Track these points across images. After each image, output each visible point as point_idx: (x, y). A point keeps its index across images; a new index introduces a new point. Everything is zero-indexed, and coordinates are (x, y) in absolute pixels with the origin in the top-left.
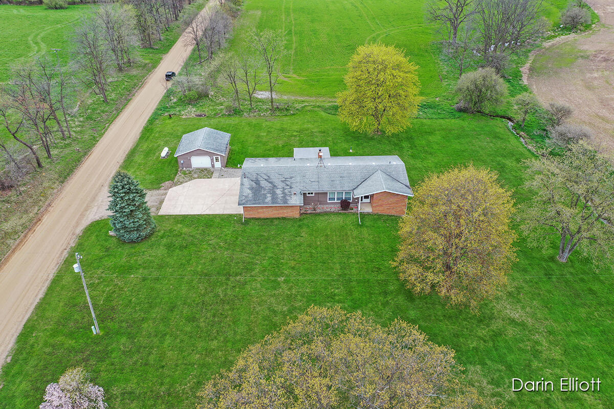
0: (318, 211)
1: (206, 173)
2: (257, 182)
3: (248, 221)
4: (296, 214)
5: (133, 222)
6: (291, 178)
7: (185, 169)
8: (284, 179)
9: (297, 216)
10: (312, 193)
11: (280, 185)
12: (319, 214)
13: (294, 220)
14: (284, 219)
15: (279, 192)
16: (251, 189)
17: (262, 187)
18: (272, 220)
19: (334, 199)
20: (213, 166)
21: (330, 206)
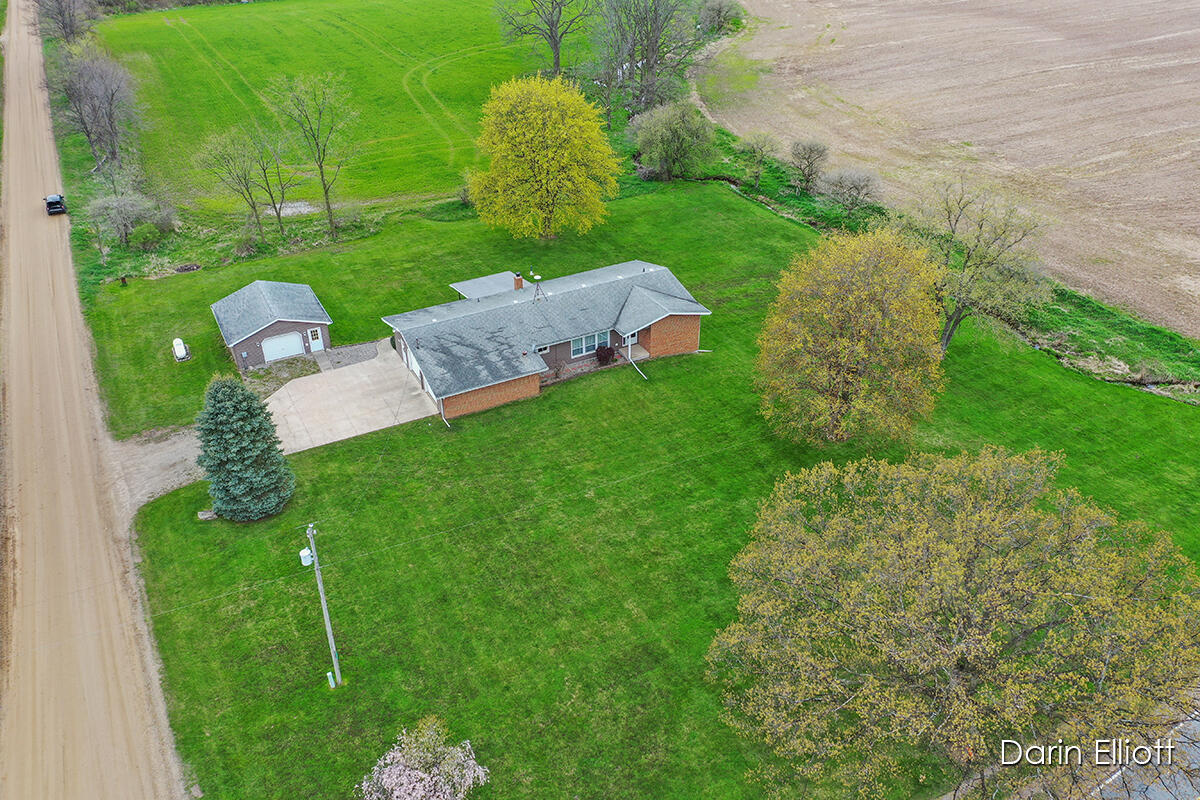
0: (564, 377)
1: (301, 366)
2: (445, 351)
3: (456, 424)
4: (533, 390)
5: (266, 475)
6: (501, 330)
7: (251, 368)
8: (489, 336)
9: (535, 392)
10: (545, 349)
11: (490, 346)
12: (569, 381)
13: (534, 400)
14: (515, 403)
15: (493, 357)
16: (443, 364)
17: (460, 358)
18: (497, 409)
19: (579, 351)
20: (308, 350)
21: (577, 365)
